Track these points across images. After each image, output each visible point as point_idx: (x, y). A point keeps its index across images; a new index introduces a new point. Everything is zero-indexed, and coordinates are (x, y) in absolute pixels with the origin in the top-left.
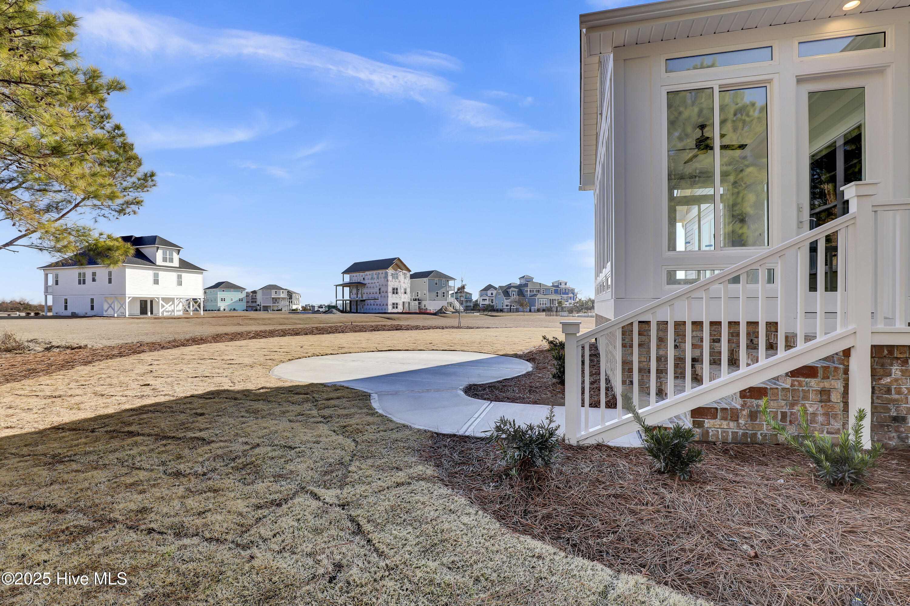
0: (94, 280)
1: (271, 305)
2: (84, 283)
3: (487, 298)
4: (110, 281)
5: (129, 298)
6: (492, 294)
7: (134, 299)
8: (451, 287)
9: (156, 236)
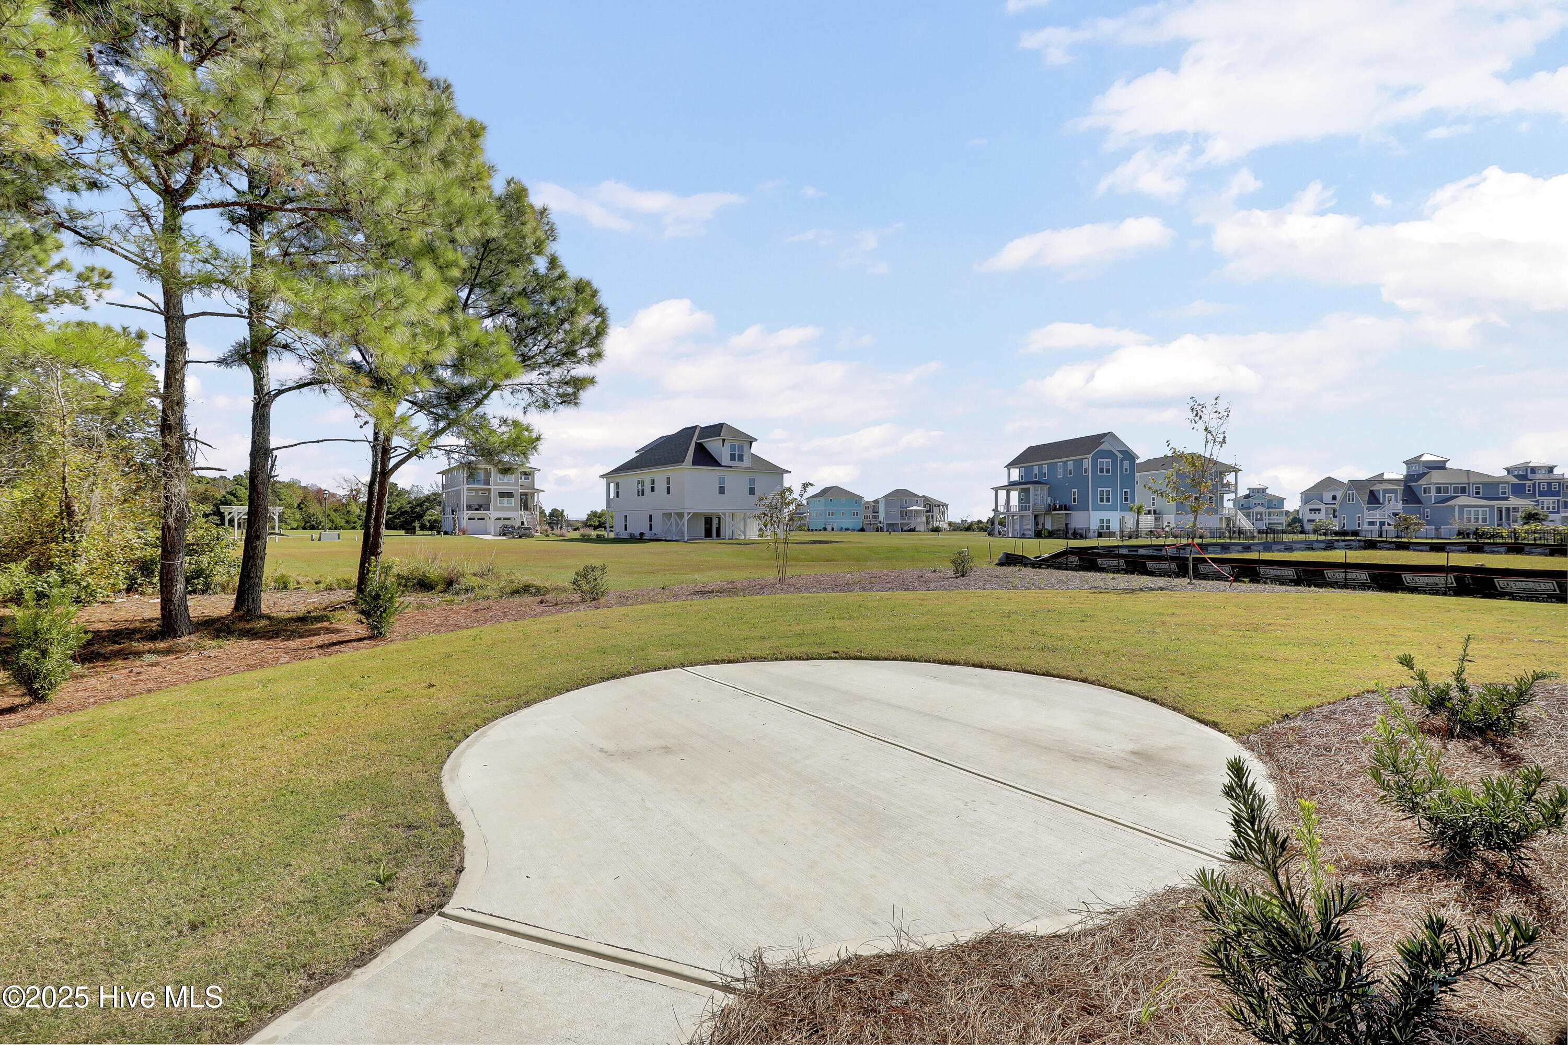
0: (653, 489)
1: (899, 522)
2: (643, 494)
3: (1323, 507)
4: (668, 492)
5: (689, 514)
6: (1334, 498)
7: (695, 516)
8: (1228, 485)
9: (723, 424)
